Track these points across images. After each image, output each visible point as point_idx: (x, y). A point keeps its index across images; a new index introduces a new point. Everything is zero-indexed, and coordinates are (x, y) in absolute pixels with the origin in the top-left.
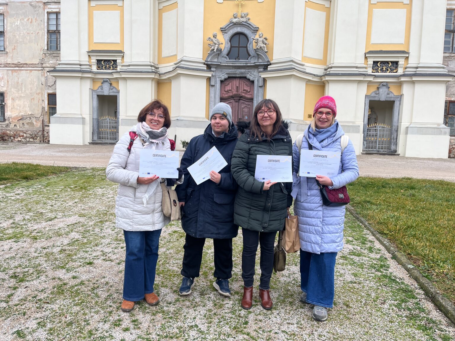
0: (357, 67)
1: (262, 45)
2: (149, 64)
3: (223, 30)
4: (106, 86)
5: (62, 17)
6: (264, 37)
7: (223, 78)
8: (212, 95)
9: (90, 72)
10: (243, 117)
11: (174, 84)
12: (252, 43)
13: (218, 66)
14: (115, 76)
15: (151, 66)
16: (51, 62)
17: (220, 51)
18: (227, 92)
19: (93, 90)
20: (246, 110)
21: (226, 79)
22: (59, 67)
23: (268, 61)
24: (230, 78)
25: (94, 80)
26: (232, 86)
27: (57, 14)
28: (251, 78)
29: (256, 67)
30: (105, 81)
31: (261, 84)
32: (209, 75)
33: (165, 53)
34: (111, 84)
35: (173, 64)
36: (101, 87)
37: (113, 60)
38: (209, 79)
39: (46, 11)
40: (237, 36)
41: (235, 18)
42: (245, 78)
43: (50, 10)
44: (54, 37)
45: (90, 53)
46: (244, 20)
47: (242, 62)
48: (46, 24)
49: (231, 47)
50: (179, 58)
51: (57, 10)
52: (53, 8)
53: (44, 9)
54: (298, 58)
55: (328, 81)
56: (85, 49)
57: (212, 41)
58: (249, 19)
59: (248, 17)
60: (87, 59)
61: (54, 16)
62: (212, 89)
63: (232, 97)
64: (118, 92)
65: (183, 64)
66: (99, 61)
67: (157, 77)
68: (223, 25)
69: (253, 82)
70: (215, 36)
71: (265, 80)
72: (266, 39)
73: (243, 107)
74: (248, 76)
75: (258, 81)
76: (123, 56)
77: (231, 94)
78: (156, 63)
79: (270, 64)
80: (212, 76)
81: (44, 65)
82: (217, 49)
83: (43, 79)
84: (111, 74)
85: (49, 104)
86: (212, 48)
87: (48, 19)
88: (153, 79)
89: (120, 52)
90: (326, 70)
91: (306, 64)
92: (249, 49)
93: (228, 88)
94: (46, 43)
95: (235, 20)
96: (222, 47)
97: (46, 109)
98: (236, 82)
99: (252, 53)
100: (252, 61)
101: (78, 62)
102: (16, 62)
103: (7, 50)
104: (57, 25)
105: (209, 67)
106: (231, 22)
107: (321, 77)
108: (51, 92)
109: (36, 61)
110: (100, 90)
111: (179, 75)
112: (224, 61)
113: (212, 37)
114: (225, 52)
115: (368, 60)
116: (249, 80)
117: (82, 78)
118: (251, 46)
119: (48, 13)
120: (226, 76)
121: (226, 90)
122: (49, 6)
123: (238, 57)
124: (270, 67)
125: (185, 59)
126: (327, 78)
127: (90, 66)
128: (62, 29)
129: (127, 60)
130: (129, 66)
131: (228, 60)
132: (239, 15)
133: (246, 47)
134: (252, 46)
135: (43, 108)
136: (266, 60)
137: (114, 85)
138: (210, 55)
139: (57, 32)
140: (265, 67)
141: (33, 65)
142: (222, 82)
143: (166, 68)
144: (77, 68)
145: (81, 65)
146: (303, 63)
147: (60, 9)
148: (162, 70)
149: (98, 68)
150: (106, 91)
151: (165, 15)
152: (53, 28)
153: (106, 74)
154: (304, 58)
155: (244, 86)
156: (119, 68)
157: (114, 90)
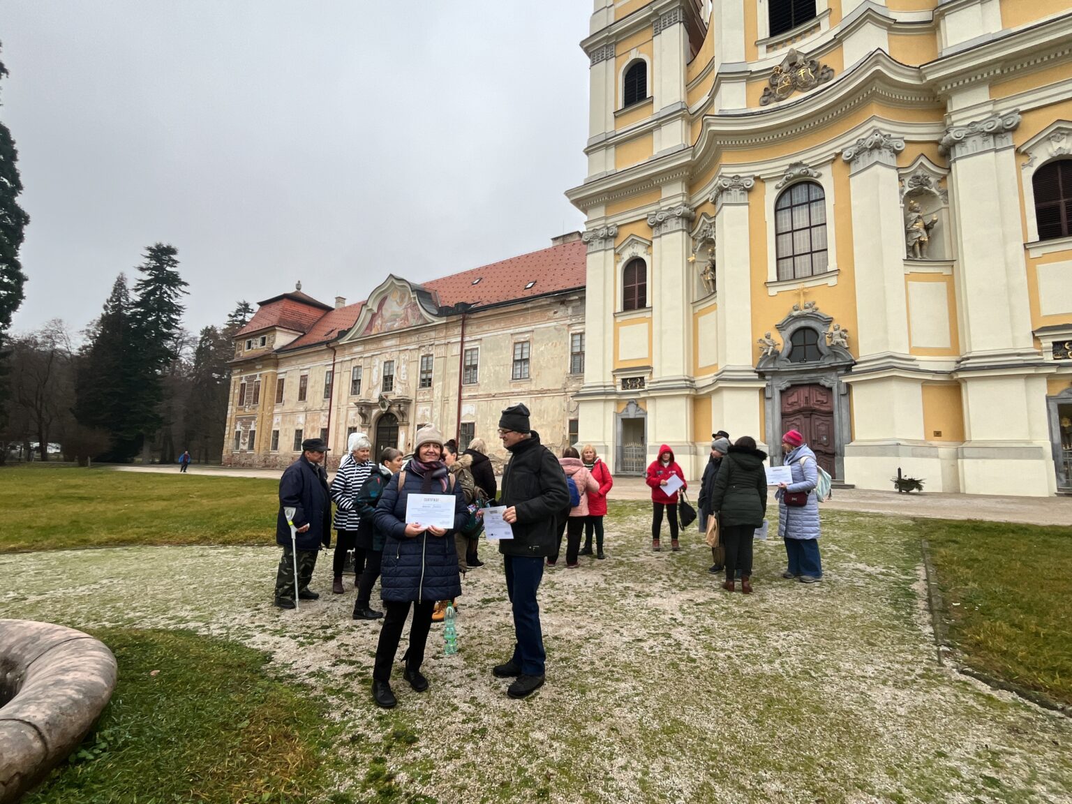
0: (1019, 355)
1: (840, 340)
2: (683, 378)
3: (780, 328)
4: (632, 409)
5: (587, 338)
6: (841, 329)
7: (783, 387)
8: (769, 410)
9: (615, 393)
10: (820, 438)
11: (715, 400)
12: (823, 338)
13: (775, 373)
14: (643, 395)
15: (686, 380)
16: (574, 386)
17: (776, 355)
18: (792, 404)
19: (617, 414)
20: (823, 428)
21: (788, 389)
22: (582, 391)
23: (852, 360)
24: (795, 386)
25: (618, 402)
26: (798, 398)
27: (582, 334)
28: (827, 384)
29: (833, 369)
30: (630, 402)
31: (843, 391)
32: (763, 385)
33: (702, 363)
34: (637, 405)
35: (713, 375)
36: (627, 410)
37: (640, 378)
38: (763, 391)
39: (570, 333)
40: (801, 333)
41: (796, 310)
42: (818, 384)
43: (574, 332)
44: (577, 359)
45: (616, 371)
46: (810, 311)
47: (811, 365)
48: (570, 346)
49: (793, 346)
50: (720, 368)
51: (582, 331)
52: (578, 329)
53: (568, 331)
54: (903, 351)
55: (964, 380)
56: (610, 368)
57: (764, 342)
58: (817, 309)
59: (816, 306)
60: (611, 379)
61: (578, 337)
62: (768, 403)
63: (799, 411)
64: (646, 413)
65: (726, 375)
66: (624, 380)
67: (693, 392)
68: (780, 320)
69: (830, 389)
70: (768, 337)
71: (849, 386)
72: (845, 331)
73: (817, 423)
74: (822, 382)
75: (838, 387)
76: (651, 372)
77: (797, 408)
78: (692, 375)
79: (856, 364)
80: (767, 385)
81: (567, 390)
82: (772, 353)
83: (565, 405)
84: (638, 393)
85: (570, 432)
86: (765, 351)
87: (572, 341)
88: (687, 396)
89: (649, 367)
90: (958, 362)
91: (918, 358)
92: (819, 346)
93: (793, 399)
94: (569, 366)
95: (795, 313)
96: (780, 348)
97: (567, 437)
98: (804, 392)
99: (825, 351)
100: (827, 362)
101: (602, 384)
102: (539, 389)
103: (532, 377)
104: (581, 346)
105: (762, 375)
106: (790, 316)
107: (950, 373)
108: (572, 418)
109: (559, 386)
110: (625, 413)
111: (721, 389)
112: (785, 366)
113: (764, 339)
114: (784, 354)
115: (1042, 341)
116: (823, 386)
117: (605, 401)
118: (823, 343)
119: (573, 335)
120: (788, 385)
121: (790, 402)
122: (573, 328)
123: (803, 359)
124: (855, 369)
125: (728, 368)
126: (961, 375)
127: (615, 386)
128: (587, 349)
129: (656, 376)
130: (659, 382)
131: (790, 363)
132: (802, 305)
133: (816, 344)
134: (825, 343)
135: (564, 436)
136: (849, 359)
137: (641, 405)
138: (761, 360)
139: (581, 354)
140: (848, 369)
141: (556, 391)
142: (782, 392)
143: (704, 380)
144: (601, 390)
145: (605, 387)
146: (913, 357)
147: (584, 329)
148: (699, 384)
149: (624, 388)
150: (632, 413)
151: (701, 319)
152: (577, 350)
153: (632, 394)
154: (914, 350)
155: (816, 397)
156: (647, 386)
157: (641, 412)
